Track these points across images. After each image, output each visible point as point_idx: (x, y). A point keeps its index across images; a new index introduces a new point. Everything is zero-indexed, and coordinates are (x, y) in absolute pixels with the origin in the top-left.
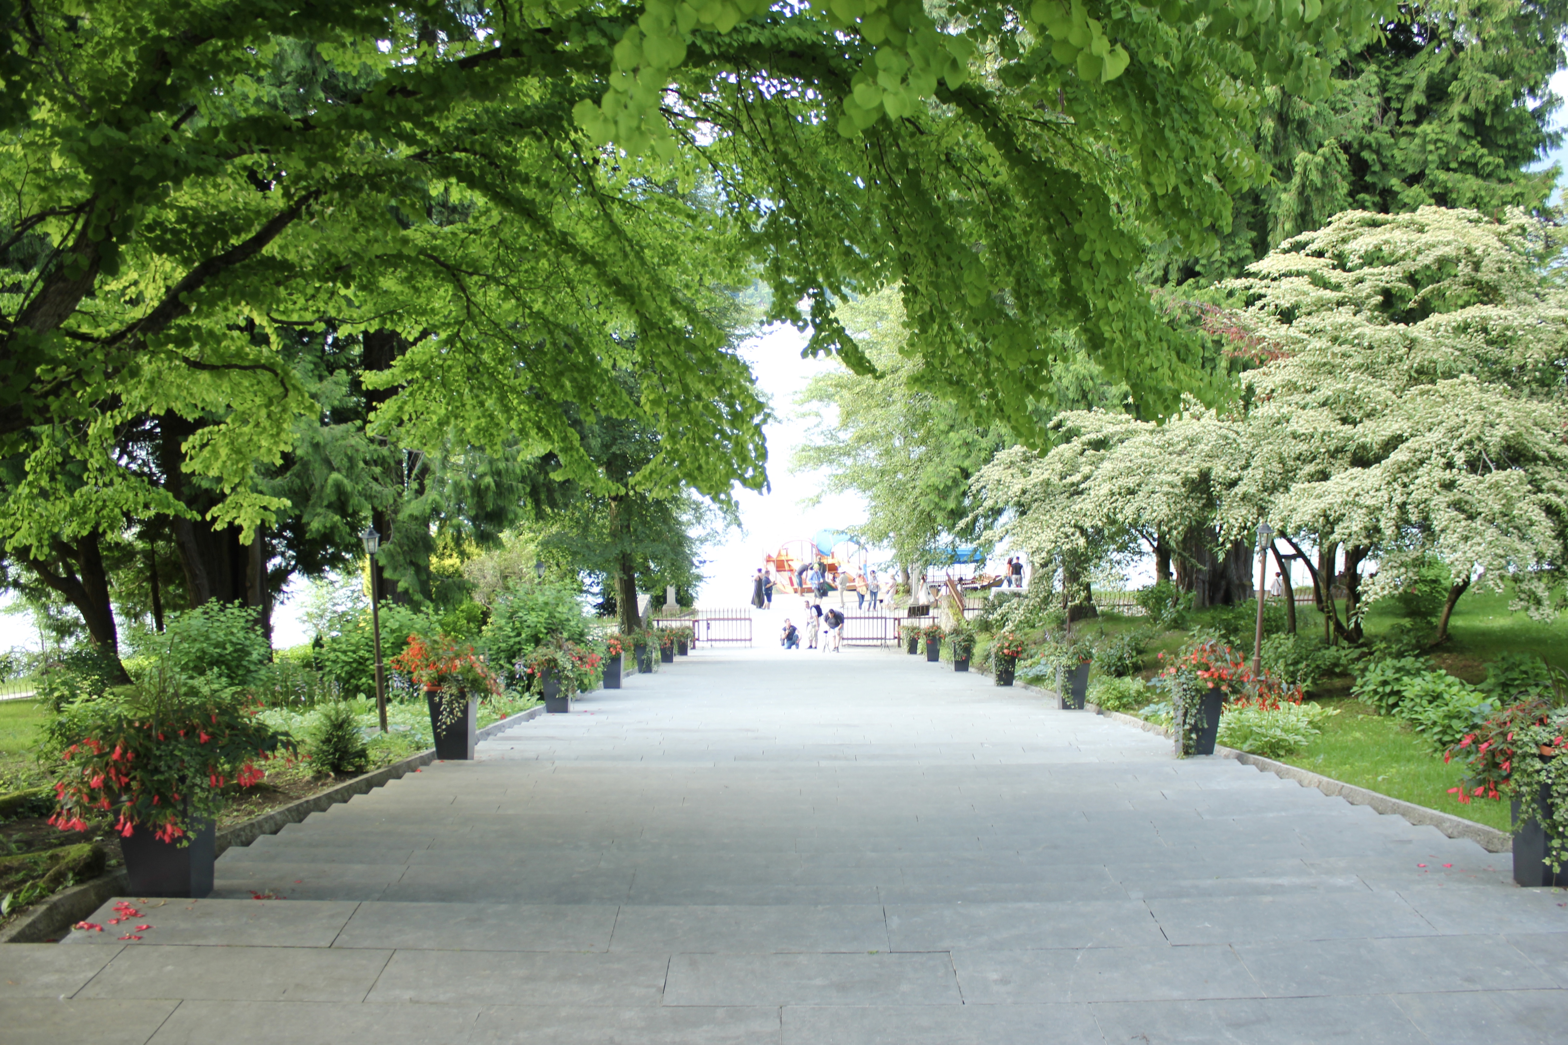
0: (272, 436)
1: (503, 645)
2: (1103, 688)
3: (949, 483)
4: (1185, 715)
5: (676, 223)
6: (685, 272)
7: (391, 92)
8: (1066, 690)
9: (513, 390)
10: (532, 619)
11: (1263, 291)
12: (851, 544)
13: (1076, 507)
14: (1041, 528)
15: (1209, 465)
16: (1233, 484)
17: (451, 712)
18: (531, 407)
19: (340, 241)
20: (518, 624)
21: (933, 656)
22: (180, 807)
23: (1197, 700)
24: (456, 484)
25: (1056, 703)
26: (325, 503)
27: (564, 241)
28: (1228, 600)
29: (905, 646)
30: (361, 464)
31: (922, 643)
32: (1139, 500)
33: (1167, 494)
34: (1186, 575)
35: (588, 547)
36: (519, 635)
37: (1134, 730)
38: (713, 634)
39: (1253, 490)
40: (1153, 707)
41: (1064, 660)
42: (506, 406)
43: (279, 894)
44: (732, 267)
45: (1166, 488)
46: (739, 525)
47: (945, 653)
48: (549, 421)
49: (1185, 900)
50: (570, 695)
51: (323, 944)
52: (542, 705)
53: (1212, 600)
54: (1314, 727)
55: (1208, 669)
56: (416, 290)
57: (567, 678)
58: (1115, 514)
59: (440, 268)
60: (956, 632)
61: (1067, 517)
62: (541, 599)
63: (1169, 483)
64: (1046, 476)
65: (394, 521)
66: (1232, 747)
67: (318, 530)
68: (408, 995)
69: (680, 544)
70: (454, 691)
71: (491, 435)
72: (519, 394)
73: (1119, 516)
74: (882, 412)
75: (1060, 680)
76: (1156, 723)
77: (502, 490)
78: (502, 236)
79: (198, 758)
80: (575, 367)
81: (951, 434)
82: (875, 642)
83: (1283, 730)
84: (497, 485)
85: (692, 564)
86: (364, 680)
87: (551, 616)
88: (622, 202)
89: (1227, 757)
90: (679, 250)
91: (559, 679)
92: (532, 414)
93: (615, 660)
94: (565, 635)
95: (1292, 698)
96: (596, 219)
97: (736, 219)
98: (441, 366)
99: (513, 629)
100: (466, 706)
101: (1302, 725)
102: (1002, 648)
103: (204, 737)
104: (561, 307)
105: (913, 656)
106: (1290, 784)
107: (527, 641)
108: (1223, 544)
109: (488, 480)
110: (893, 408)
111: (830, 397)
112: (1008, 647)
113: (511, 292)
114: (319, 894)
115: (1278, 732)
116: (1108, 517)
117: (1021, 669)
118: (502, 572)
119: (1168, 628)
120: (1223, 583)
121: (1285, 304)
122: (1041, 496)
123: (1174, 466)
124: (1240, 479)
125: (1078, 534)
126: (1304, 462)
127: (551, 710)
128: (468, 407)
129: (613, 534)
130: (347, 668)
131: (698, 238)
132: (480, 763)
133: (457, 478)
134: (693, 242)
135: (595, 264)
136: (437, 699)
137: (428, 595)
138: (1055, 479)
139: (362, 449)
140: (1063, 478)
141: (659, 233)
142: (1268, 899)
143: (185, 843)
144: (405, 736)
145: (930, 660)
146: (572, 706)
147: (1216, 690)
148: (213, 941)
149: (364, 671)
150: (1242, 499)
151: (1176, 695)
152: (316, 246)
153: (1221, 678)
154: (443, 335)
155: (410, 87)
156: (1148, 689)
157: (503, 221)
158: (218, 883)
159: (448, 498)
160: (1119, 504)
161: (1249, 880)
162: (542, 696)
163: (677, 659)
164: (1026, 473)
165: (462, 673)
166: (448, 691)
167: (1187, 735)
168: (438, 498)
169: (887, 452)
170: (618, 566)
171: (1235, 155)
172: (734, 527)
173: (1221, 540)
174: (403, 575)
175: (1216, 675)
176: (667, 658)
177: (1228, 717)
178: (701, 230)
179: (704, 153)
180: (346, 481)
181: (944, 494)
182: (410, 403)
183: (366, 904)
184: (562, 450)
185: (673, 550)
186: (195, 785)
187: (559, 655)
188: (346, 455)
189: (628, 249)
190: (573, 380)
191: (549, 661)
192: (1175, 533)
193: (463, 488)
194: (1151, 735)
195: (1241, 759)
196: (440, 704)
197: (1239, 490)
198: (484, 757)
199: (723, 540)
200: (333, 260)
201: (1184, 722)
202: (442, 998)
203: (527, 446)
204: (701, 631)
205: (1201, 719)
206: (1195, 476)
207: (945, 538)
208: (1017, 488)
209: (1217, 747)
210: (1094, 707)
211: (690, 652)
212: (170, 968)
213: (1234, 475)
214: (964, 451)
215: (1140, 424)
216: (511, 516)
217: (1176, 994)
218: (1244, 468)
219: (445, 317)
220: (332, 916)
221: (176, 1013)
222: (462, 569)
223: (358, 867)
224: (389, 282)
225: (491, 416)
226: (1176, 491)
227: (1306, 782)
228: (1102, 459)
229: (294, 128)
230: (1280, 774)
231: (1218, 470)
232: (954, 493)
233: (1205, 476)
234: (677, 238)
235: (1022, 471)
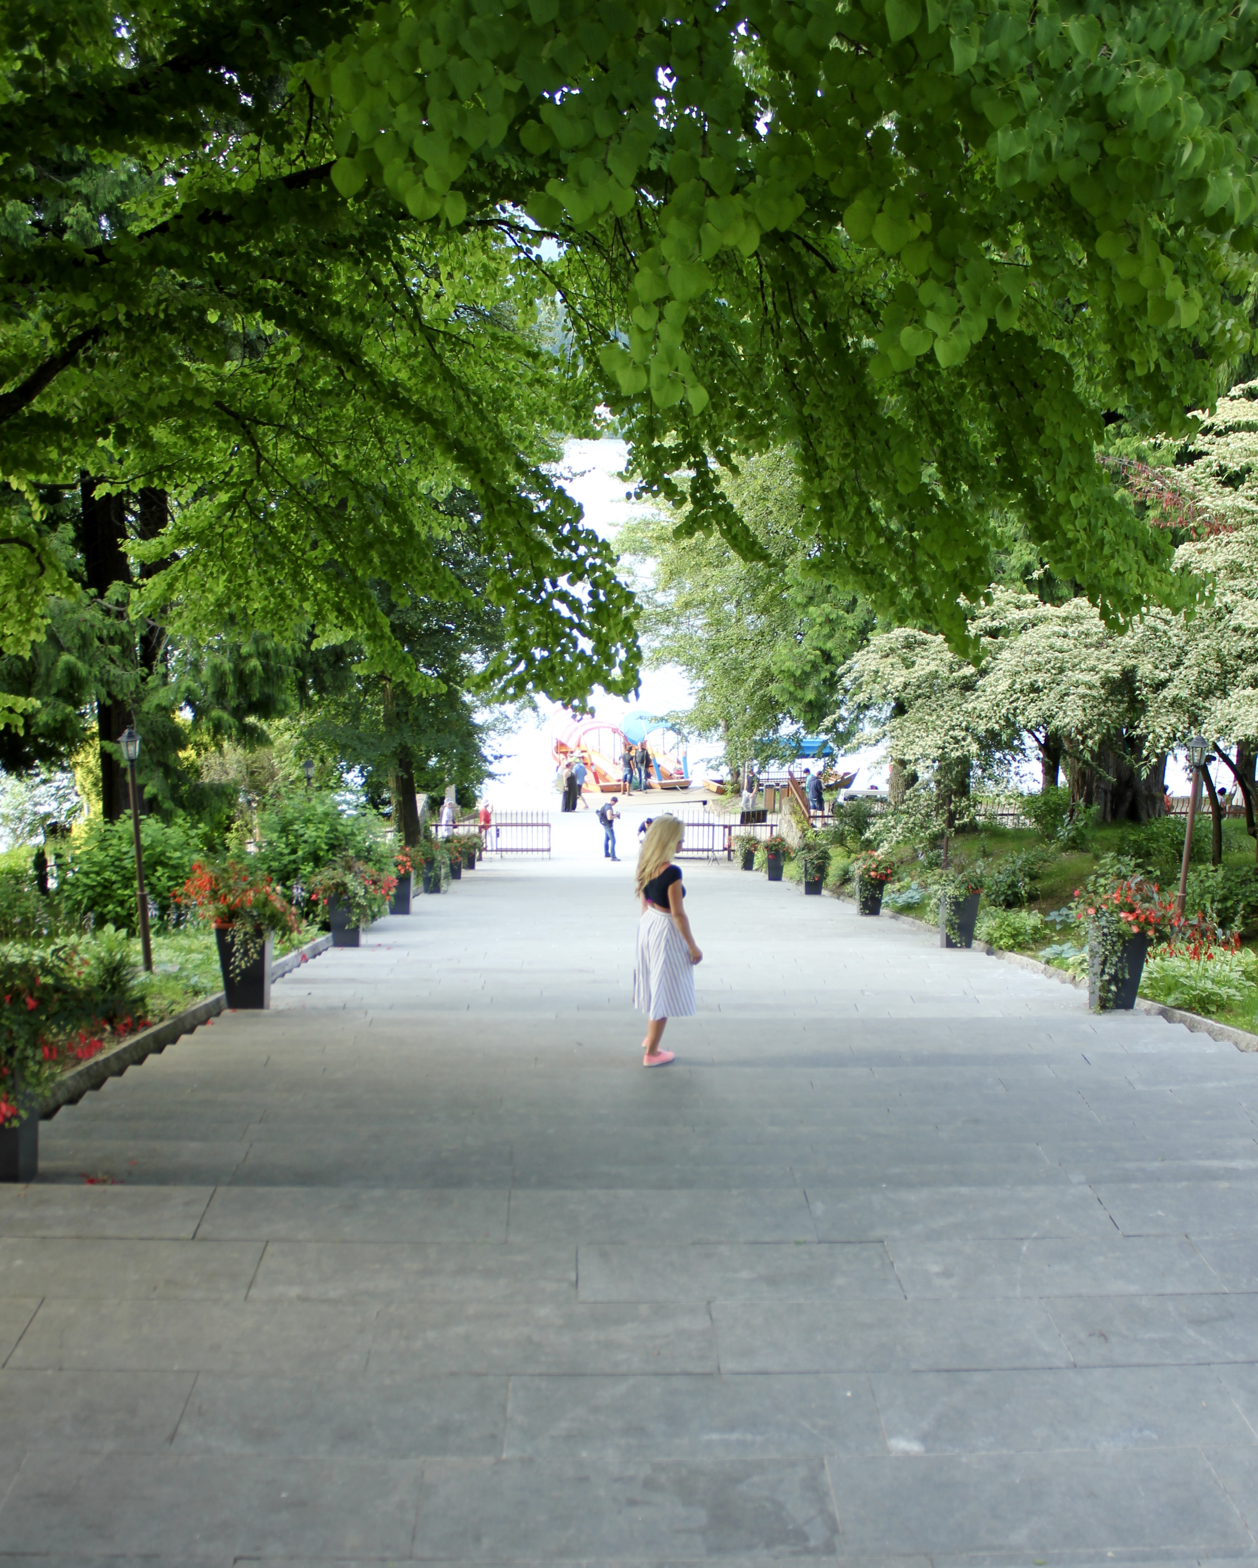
0: (21, 622)
1: (275, 864)
2: (993, 923)
3: (808, 668)
4: (1104, 963)
5: (512, 362)
6: (519, 421)
7: (204, 218)
8: (950, 924)
9: (309, 564)
10: (310, 832)
11: (1205, 449)
12: (671, 733)
13: (969, 707)
14: (926, 730)
15: (1133, 662)
16: (1162, 685)
17: (246, 953)
18: (330, 586)
19: (117, 389)
20: (292, 839)
21: (775, 874)
22: (10, 1083)
23: (1118, 947)
24: (215, 668)
25: (938, 939)
26: (54, 690)
27: (395, 394)
28: (1134, 816)
29: (738, 861)
30: (97, 643)
31: (760, 857)
32: (1048, 701)
33: (1084, 696)
34: (1084, 782)
35: (359, 738)
36: (294, 851)
37: (1035, 977)
38: (503, 843)
39: (1185, 693)
40: (1056, 948)
41: (951, 890)
42: (300, 584)
43: (113, 1178)
44: (578, 417)
45: (1082, 690)
46: (535, 708)
47: (791, 869)
48: (353, 603)
49: (1134, 1186)
50: (362, 925)
51: (183, 1235)
52: (324, 938)
53: (1114, 813)
54: (1248, 979)
55: (1132, 911)
56: (194, 442)
57: (359, 905)
58: (1015, 716)
59: (226, 417)
60: (808, 848)
61: (958, 718)
62: (320, 809)
63: (1085, 684)
64: (933, 667)
65: (137, 713)
66: (1153, 1000)
67: (46, 724)
68: (294, 1291)
69: (470, 735)
70: (249, 928)
71: (281, 618)
72: (315, 569)
73: (1020, 718)
74: (716, 572)
75: (945, 913)
76: (1060, 967)
77: (271, 676)
78: (300, 377)
79: (27, 1027)
80: (384, 538)
81: (811, 609)
82: (700, 854)
83: (1213, 981)
84: (265, 668)
85: (485, 760)
86: (110, 907)
87: (334, 830)
88: (448, 336)
89: (1148, 1012)
90: (513, 394)
91: (349, 907)
92: (331, 594)
93: (404, 880)
94: (351, 852)
95: (1226, 944)
96: (416, 354)
97: (589, 361)
98: (221, 535)
99: (287, 845)
100: (263, 947)
101: (1235, 975)
102: (868, 870)
103: (31, 1003)
104: (367, 462)
105: (748, 873)
106: (1226, 1046)
107: (304, 859)
108: (1147, 758)
109: (255, 663)
110: (729, 567)
111: (646, 550)
112: (876, 870)
113: (309, 444)
114: (161, 1177)
115: (1209, 985)
116: (1007, 719)
117: (890, 893)
118: (248, 766)
119: (1065, 849)
120: (1129, 794)
121: (1234, 467)
122: (925, 690)
123: (1092, 662)
124: (1170, 680)
125: (969, 739)
126: (1246, 661)
127: (340, 942)
128: (254, 584)
129: (388, 721)
130: (89, 893)
131: (538, 381)
132: (279, 1014)
133: (218, 661)
134: (530, 385)
135: (434, 423)
136: (229, 939)
137: (180, 803)
138: (944, 672)
139: (98, 624)
140: (952, 671)
141: (489, 374)
142: (1223, 1185)
143: (15, 1123)
144: (177, 978)
145: (771, 878)
146: (364, 939)
147: (1142, 934)
148: (59, 1231)
149: (110, 897)
150: (1171, 705)
151: (1093, 939)
152: (84, 394)
153: (1148, 922)
154: (223, 497)
155: (226, 212)
156: (1046, 924)
157: (303, 359)
158: (43, 1165)
159: (204, 685)
160: (1020, 704)
161: (1200, 1163)
162: (326, 927)
163: (465, 873)
164: (909, 665)
165: (255, 907)
166: (241, 930)
167: (1105, 988)
168: (194, 685)
169: (719, 622)
170: (396, 761)
171: (1228, 327)
172: (528, 711)
173: (1145, 753)
174: (150, 779)
175: (1142, 919)
176: (455, 874)
177: (1151, 967)
178: (542, 371)
179: (551, 278)
180: (80, 664)
181: (801, 681)
182: (181, 581)
183: (221, 1189)
184: (368, 638)
185: (462, 742)
186: (27, 1058)
187: (349, 879)
188: (79, 631)
189: (463, 399)
190: (384, 554)
191: (337, 885)
192: (1090, 743)
193: (223, 674)
194: (1055, 982)
195: (1163, 1013)
196: (232, 944)
197: (1168, 693)
198: (281, 1005)
199: (515, 727)
200: (104, 410)
201: (1103, 972)
202: (332, 1294)
203: (323, 632)
204: (490, 840)
205: (1122, 969)
206: (1117, 675)
207: (787, 728)
208: (898, 682)
209: (1138, 1000)
210: (982, 945)
211: (478, 865)
212: (18, 1262)
213: (1163, 676)
214: (826, 630)
215: (1048, 609)
216: (281, 706)
217: (1133, 1288)
218: (1174, 667)
219: (227, 474)
220: (187, 1204)
221: (41, 1312)
222: (199, 763)
223: (195, 1145)
224: (160, 433)
225: (282, 596)
226: (1094, 693)
227: (1243, 1046)
228: (1001, 648)
229: (88, 263)
230: (1215, 1036)
231: (1145, 669)
232: (814, 681)
233: (1129, 675)
234: (511, 380)
235: (904, 660)
